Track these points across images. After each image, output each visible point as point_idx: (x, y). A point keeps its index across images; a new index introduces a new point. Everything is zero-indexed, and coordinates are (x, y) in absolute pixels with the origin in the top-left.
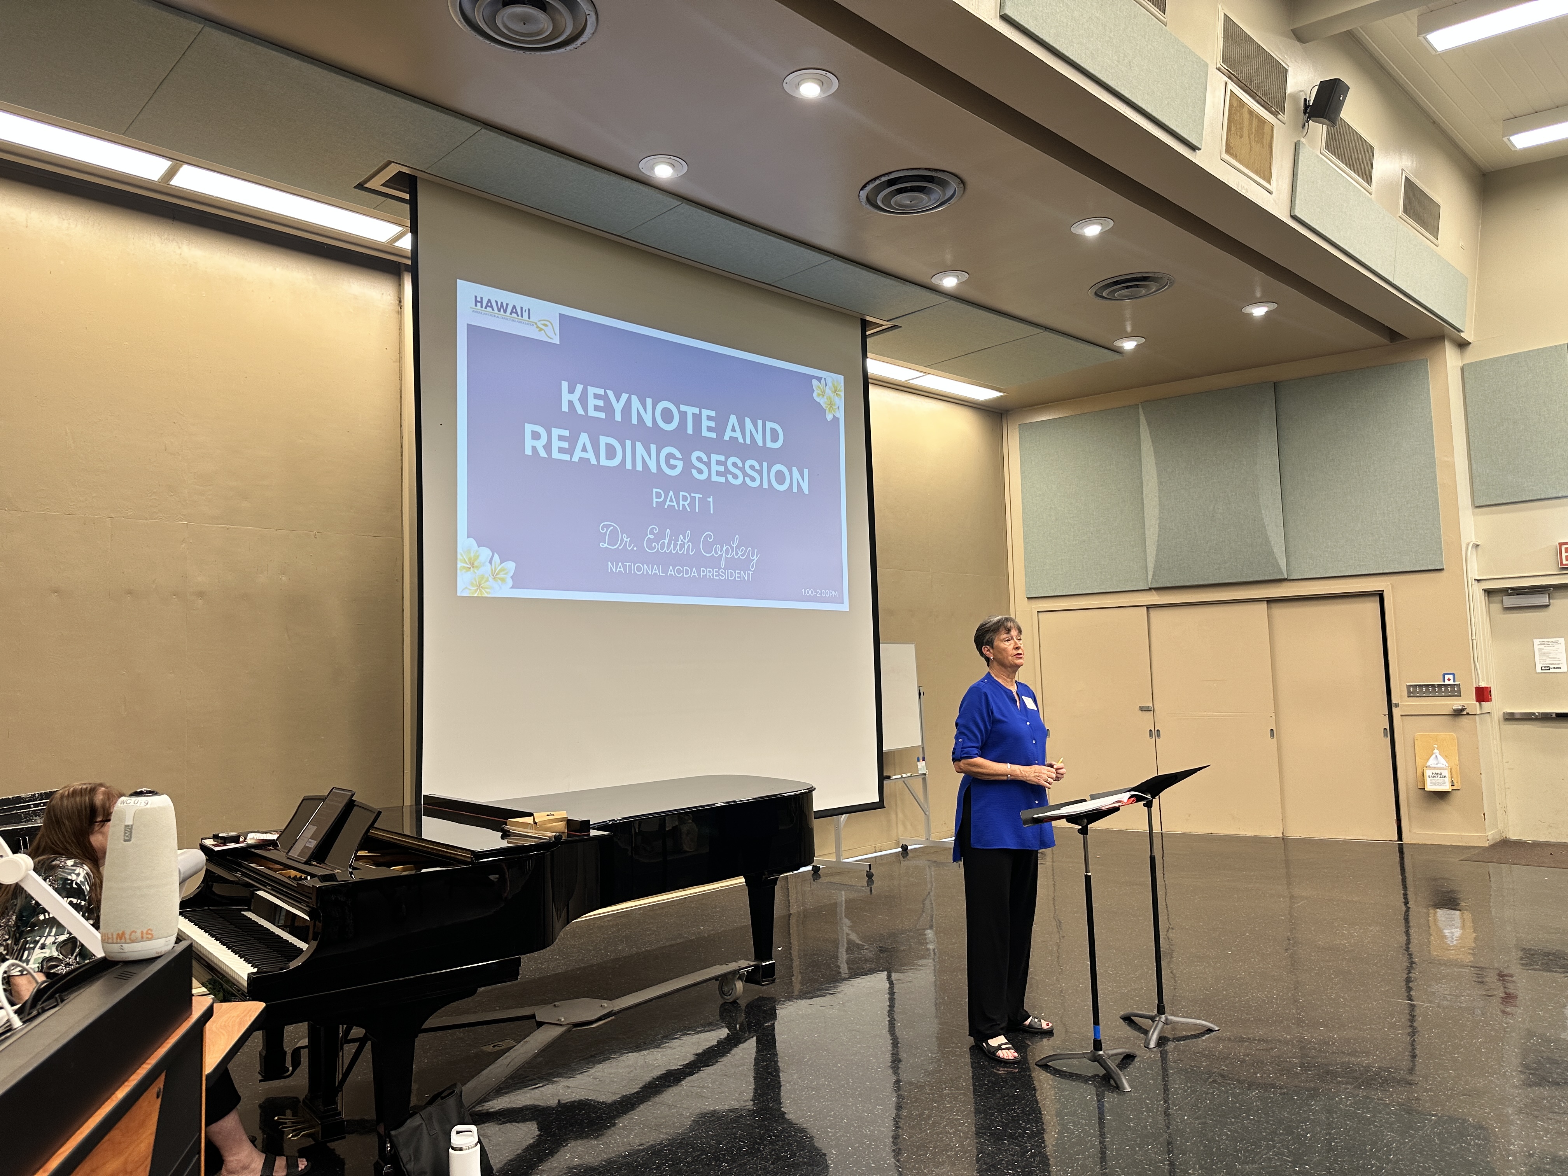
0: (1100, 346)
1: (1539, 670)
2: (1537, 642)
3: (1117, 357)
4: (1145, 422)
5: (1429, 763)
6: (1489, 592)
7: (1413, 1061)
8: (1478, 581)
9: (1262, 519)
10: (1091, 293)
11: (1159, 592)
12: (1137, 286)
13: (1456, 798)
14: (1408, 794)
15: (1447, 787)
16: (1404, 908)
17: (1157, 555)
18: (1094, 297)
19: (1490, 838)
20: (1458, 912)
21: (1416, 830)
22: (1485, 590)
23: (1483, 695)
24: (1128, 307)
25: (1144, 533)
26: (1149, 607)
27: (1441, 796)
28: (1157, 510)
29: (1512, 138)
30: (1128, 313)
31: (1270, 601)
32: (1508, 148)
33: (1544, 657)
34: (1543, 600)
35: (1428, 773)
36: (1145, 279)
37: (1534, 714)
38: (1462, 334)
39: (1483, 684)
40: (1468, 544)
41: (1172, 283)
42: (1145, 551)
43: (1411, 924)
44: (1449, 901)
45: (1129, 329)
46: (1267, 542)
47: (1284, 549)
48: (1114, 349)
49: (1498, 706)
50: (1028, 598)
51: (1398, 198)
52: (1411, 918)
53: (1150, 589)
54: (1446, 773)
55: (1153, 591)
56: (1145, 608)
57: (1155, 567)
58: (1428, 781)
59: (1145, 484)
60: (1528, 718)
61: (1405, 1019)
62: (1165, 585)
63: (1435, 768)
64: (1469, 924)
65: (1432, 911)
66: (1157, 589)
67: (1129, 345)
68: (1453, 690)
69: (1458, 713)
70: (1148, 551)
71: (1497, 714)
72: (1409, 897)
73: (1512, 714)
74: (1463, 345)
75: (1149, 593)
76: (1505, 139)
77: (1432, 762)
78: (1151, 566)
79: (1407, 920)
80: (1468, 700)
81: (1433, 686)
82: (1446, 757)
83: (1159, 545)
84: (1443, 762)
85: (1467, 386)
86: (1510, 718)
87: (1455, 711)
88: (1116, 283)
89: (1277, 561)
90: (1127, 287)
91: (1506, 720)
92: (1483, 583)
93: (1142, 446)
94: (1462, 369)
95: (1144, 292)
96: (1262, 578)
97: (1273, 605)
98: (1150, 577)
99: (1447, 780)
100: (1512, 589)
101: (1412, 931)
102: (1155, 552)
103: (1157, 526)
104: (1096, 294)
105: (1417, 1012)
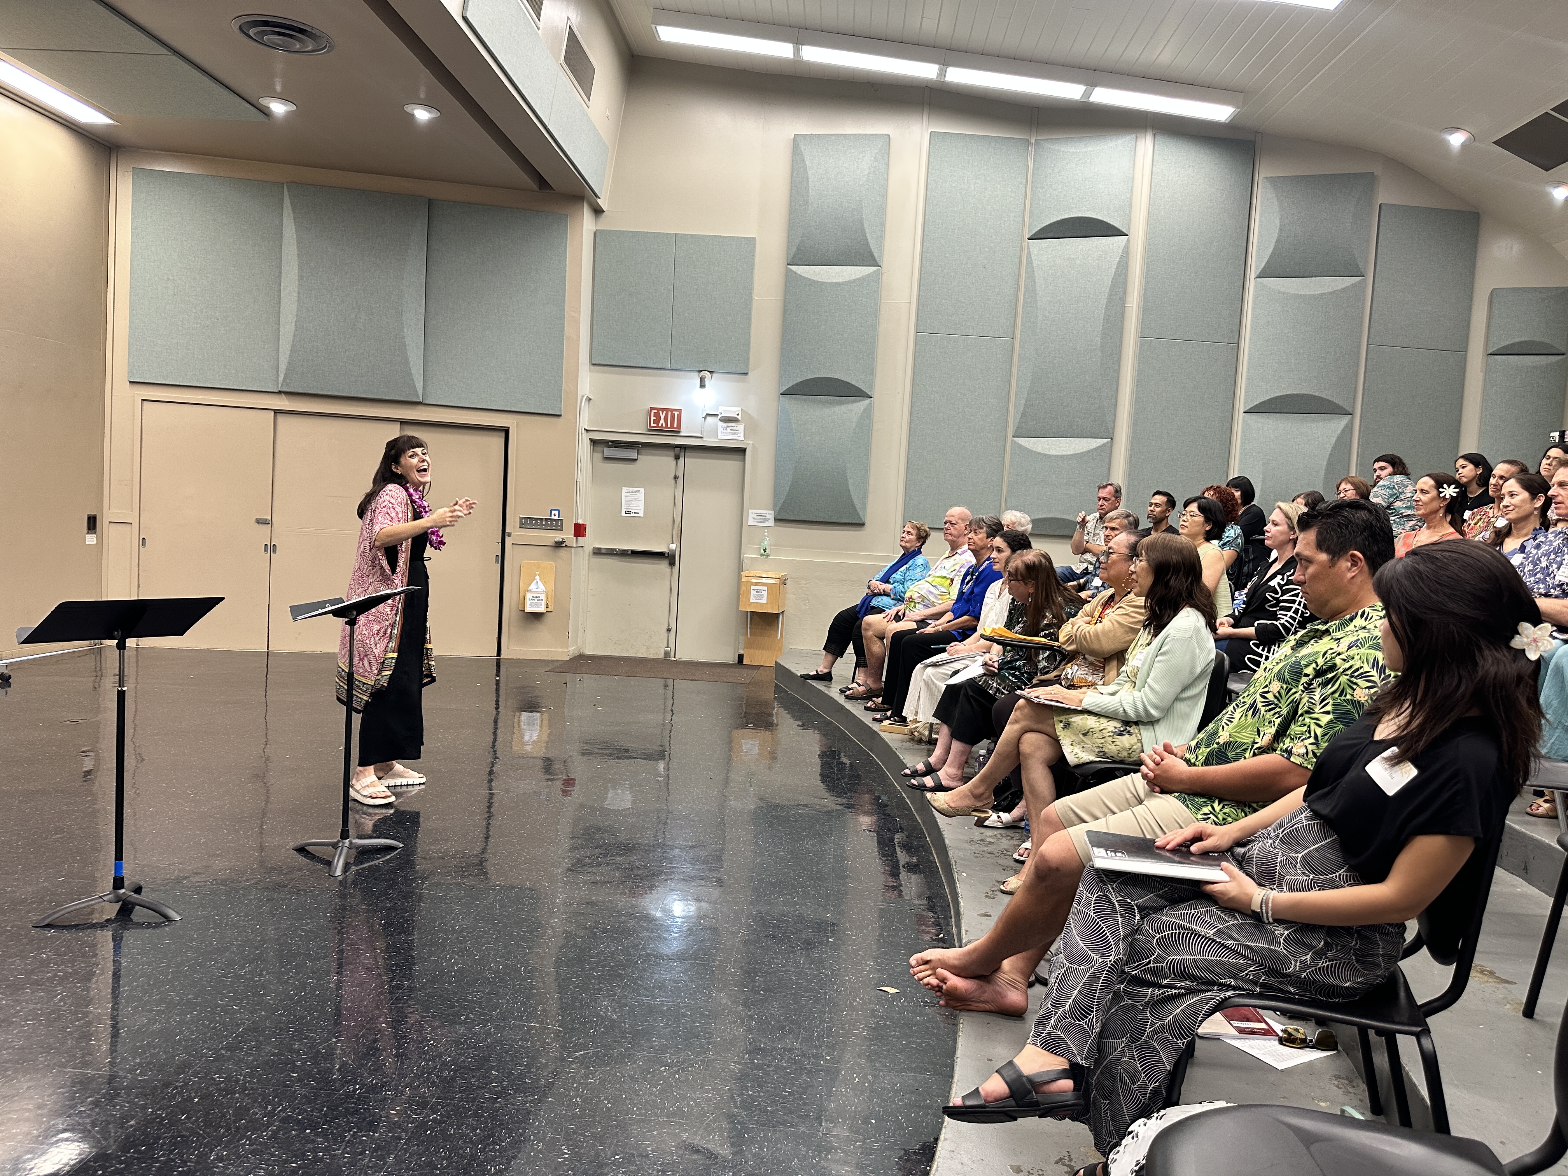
0: (243, 99)
1: (623, 514)
2: (624, 489)
3: (262, 117)
4: (289, 205)
5: (530, 588)
6: (594, 442)
7: (486, 842)
8: (587, 431)
9: (403, 338)
10: (235, 26)
11: (291, 397)
12: (291, 36)
13: (549, 618)
14: (510, 614)
15: (542, 609)
16: (495, 712)
17: (290, 356)
18: (237, 31)
19: (571, 653)
20: (538, 714)
21: (513, 647)
22: (591, 440)
23: (580, 531)
24: (279, 60)
25: (279, 329)
26: (276, 412)
27: (537, 616)
28: (295, 307)
29: (659, 28)
30: (279, 67)
31: (403, 423)
32: (654, 35)
33: (628, 503)
34: (633, 454)
35: (529, 596)
36: (302, 31)
37: (615, 550)
38: (599, 200)
39: (580, 522)
40: (583, 396)
41: (331, 48)
42: (278, 350)
43: (499, 725)
44: (531, 706)
45: (278, 88)
46: (406, 362)
47: (422, 372)
48: (259, 106)
49: (590, 541)
50: (130, 382)
51: (561, 45)
52: (499, 720)
53: (280, 392)
54: (543, 597)
55: (283, 396)
56: (273, 413)
57: (287, 369)
58: (528, 602)
59: (283, 275)
60: (611, 553)
61: (483, 806)
62: (297, 391)
63: (535, 592)
64: (546, 722)
65: (517, 714)
66: (287, 393)
67: (278, 108)
68: (555, 525)
69: (559, 545)
70: (281, 350)
71: (589, 549)
72: (500, 703)
73: (600, 549)
74: (598, 211)
75: (277, 396)
76: (653, 26)
77: (533, 587)
78: (283, 367)
79: (496, 722)
80: (568, 535)
81: (541, 519)
82: (544, 583)
83: (293, 346)
84: (542, 587)
85: (597, 250)
86: (598, 552)
87: (556, 542)
88: (266, 24)
89: (414, 383)
90: (279, 34)
91: (594, 553)
92: (590, 433)
93: (284, 232)
94: (595, 234)
95: (298, 46)
96: (397, 398)
98: (281, 379)
99: (543, 603)
100: (612, 441)
101: (499, 732)
102: (289, 353)
103: (293, 324)
104: (240, 28)
105: (495, 798)
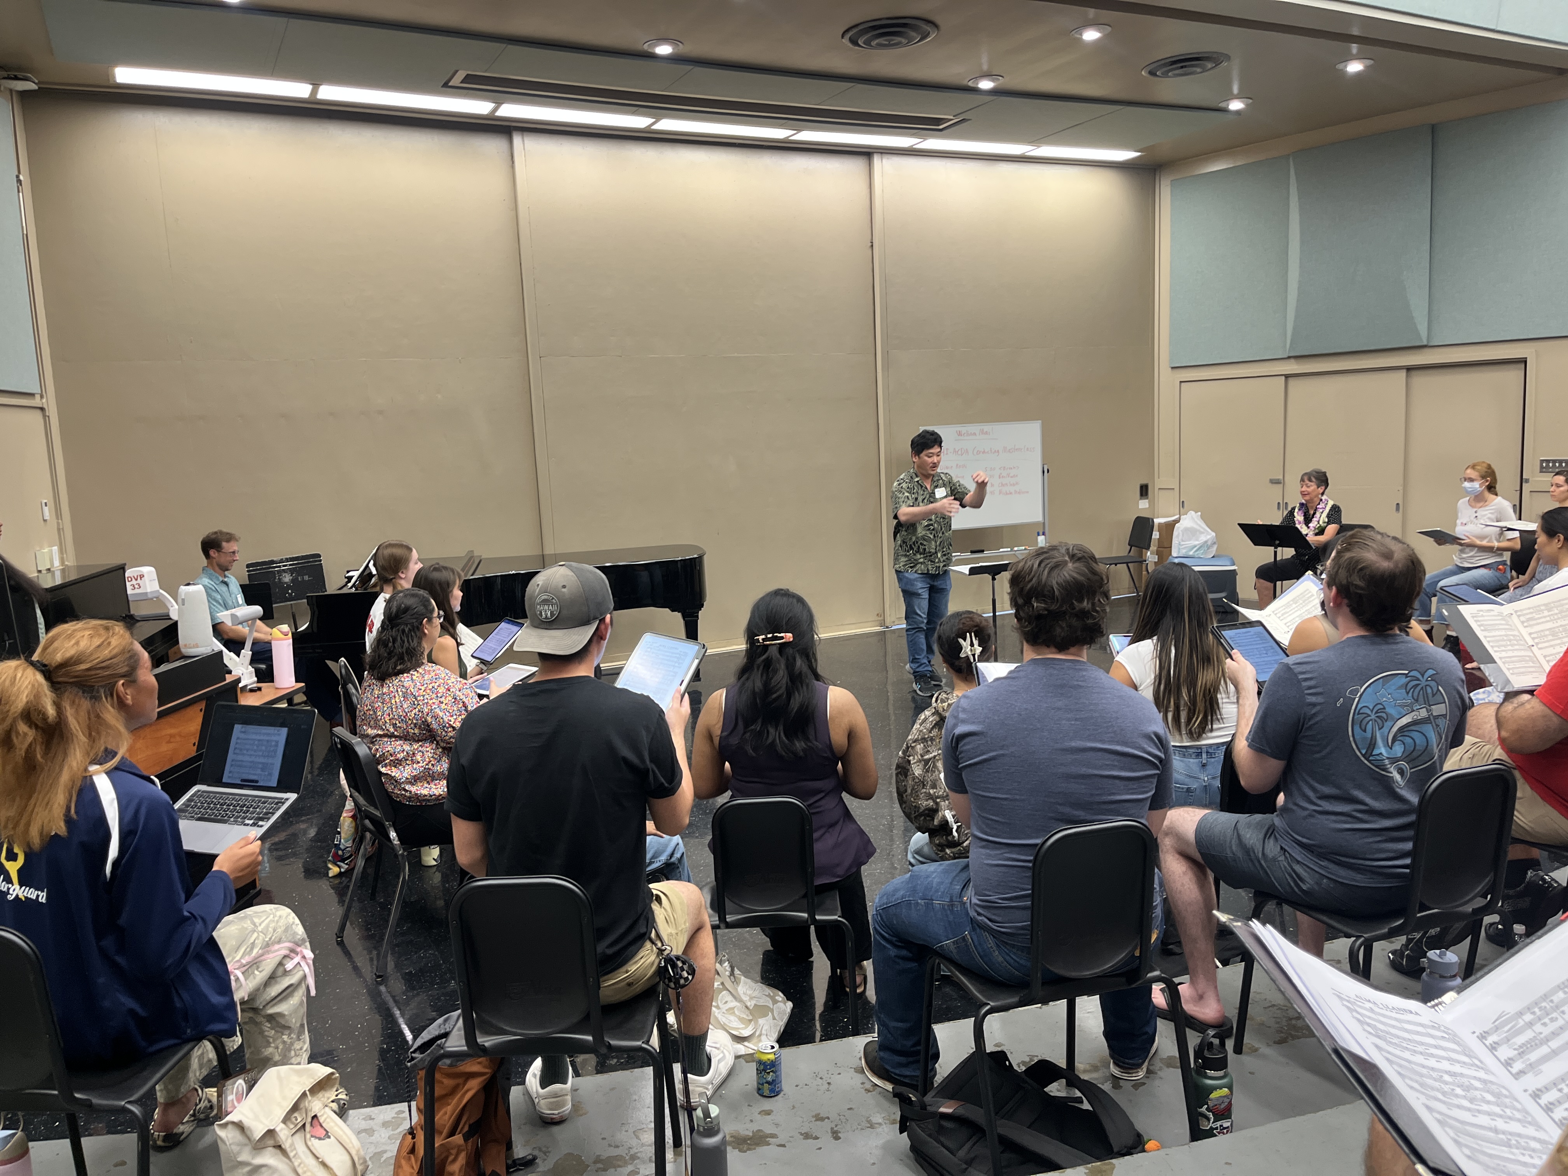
4: (1294, 175)
9: (1403, 281)
10: (1145, 74)
11: (1298, 360)
12: (1191, 66)
17: (1295, 321)
25: (1287, 297)
26: (1287, 377)
28: (1298, 274)
31: (1409, 369)
41: (1228, 59)
42: (1285, 317)
46: (1407, 306)
47: (1426, 312)
50: (1172, 368)
53: (1289, 357)
55: (1292, 360)
56: (1283, 378)
57: (1293, 335)
59: (1290, 244)
62: (1303, 353)
66: (1296, 357)
67: (1238, 105)
70: (1288, 317)
75: (1288, 361)
78: (1289, 333)
83: (1297, 311)
89: (1417, 327)
90: (1181, 67)
93: (1290, 202)
95: (1200, 69)
96: (1400, 345)
97: (1413, 373)
98: (1288, 345)
102: (1294, 318)
103: (1297, 290)
104: (1151, 74)
